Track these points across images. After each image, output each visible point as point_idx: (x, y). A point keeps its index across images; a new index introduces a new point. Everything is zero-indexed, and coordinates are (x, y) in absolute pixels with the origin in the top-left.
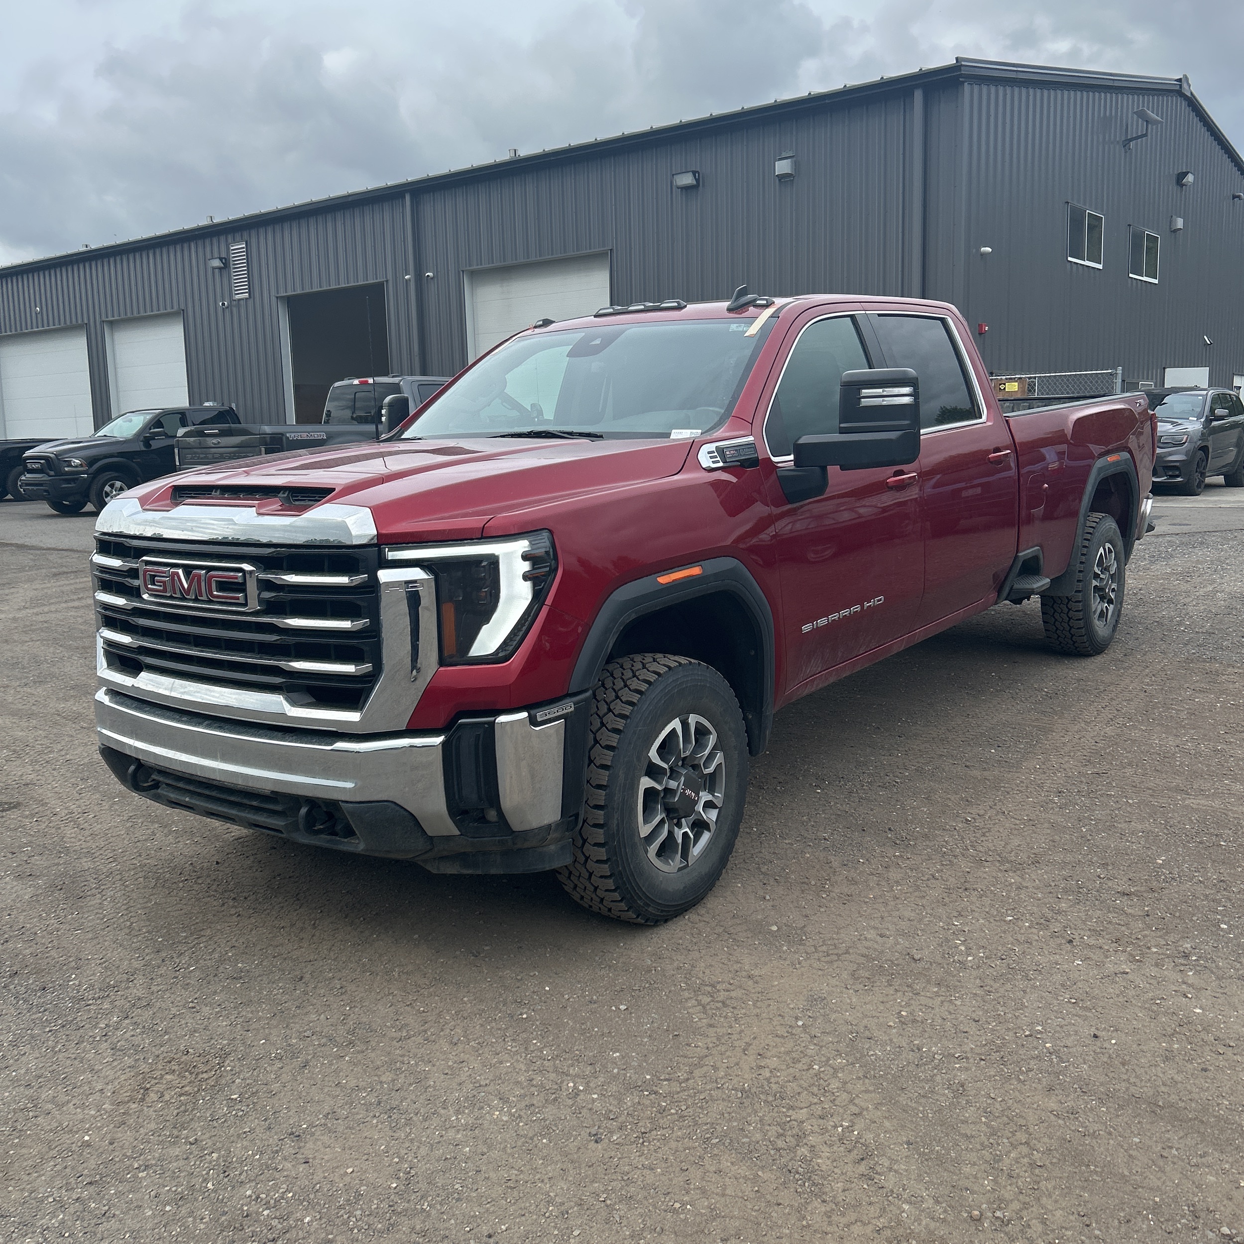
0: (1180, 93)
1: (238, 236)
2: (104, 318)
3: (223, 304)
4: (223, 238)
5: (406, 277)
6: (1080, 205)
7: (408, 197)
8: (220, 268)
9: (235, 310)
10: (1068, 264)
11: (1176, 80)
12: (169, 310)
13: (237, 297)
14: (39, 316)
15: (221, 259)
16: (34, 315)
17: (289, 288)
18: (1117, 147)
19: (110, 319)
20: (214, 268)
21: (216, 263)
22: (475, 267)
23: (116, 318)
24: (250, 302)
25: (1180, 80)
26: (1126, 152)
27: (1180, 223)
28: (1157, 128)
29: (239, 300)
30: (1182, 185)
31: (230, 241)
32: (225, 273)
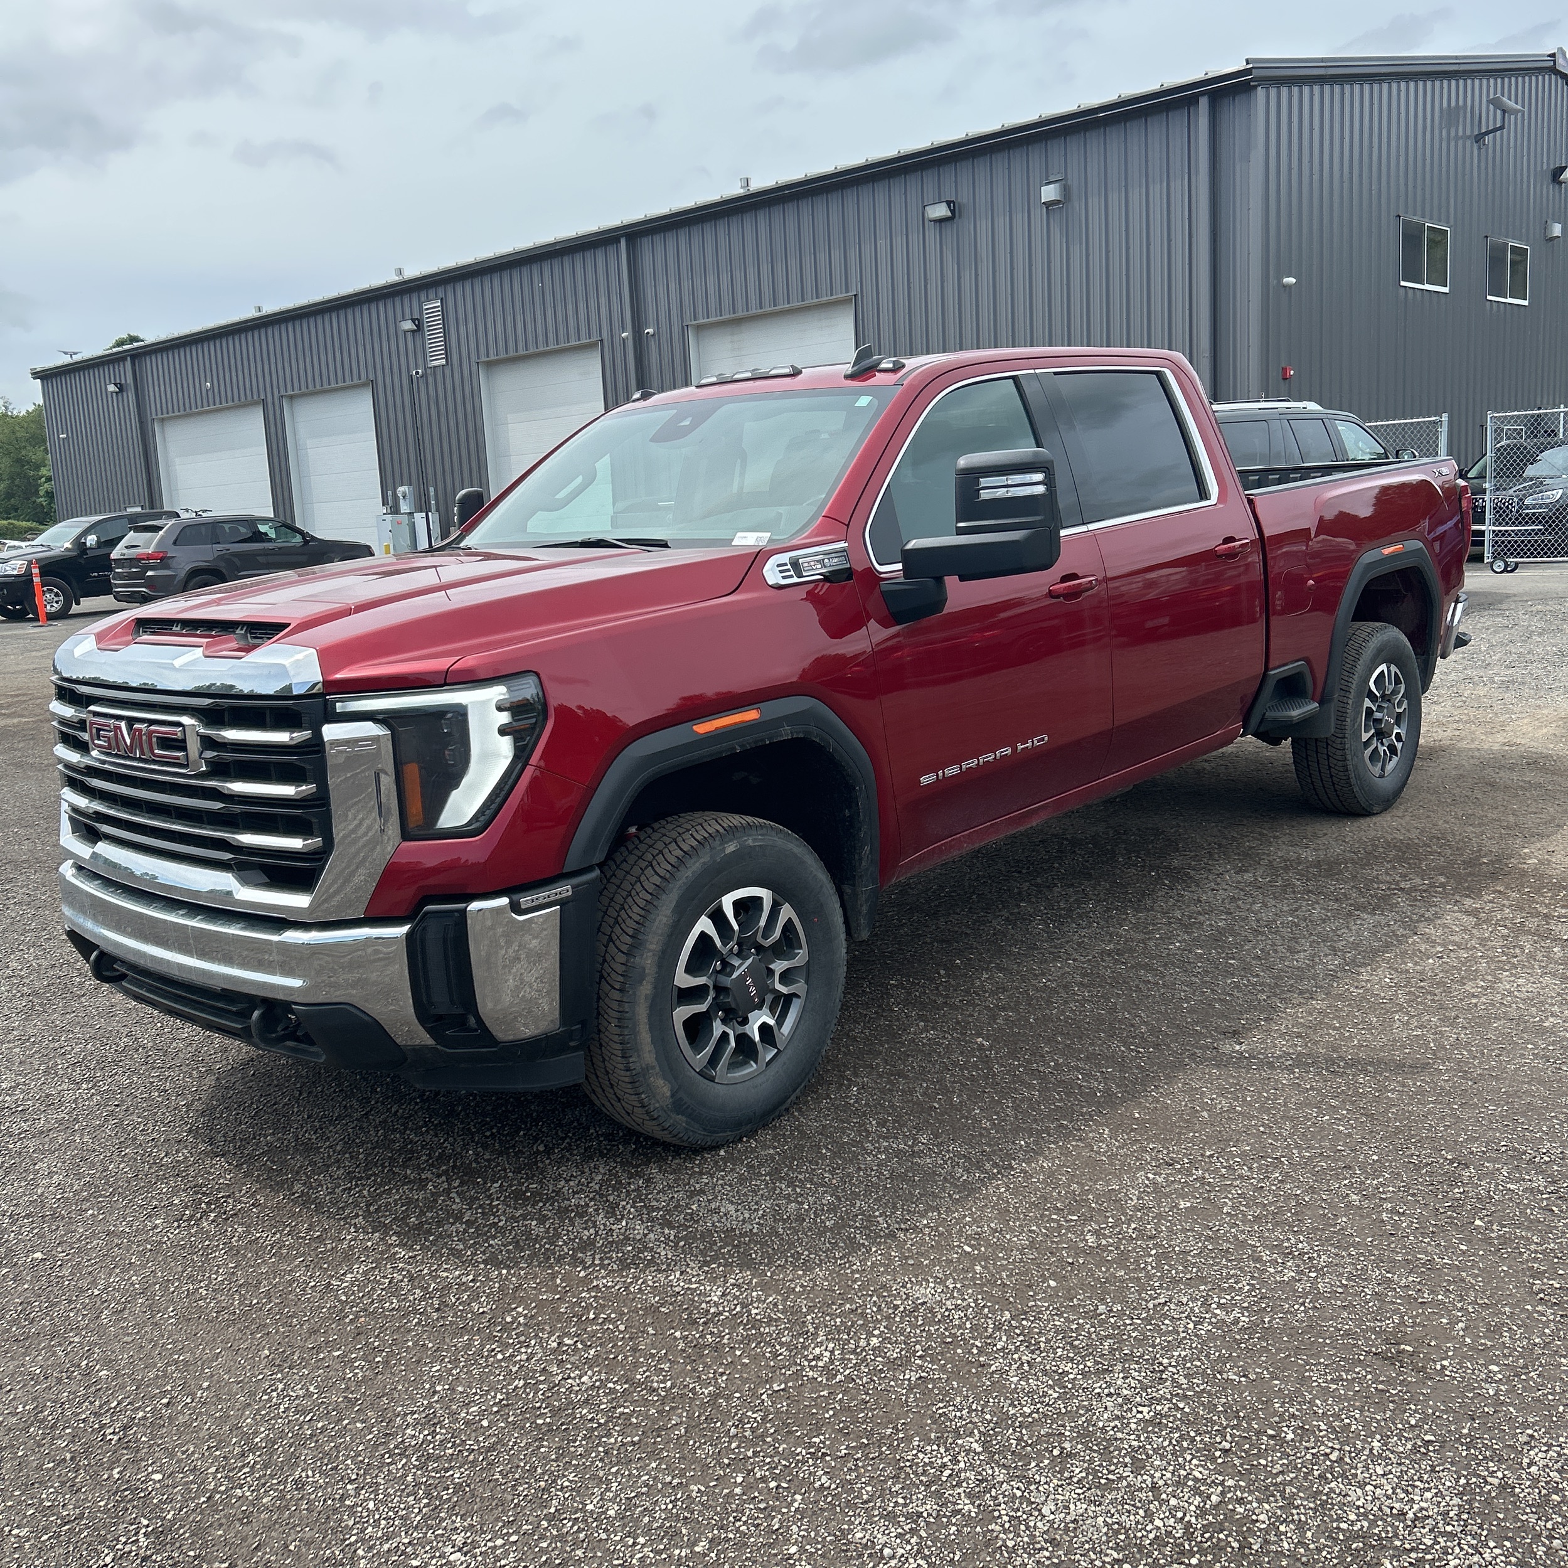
0: (1554, 70)
1: (432, 294)
2: (283, 393)
3: (417, 373)
4: (415, 296)
5: (623, 335)
6: (1417, 219)
7: (623, 241)
8: (413, 331)
9: (430, 380)
10: (1402, 291)
11: (1549, 56)
12: (356, 381)
13: (434, 363)
14: (210, 393)
15: (413, 320)
16: (204, 392)
17: (491, 351)
18: (1468, 143)
19: (290, 393)
20: (405, 332)
21: (408, 325)
22: (701, 321)
23: (296, 392)
24: (448, 372)
25: (1553, 55)
26: (1479, 148)
27: (1557, 230)
28: (1516, 119)
29: (435, 367)
30: (1560, 183)
31: (423, 298)
32: (418, 336)
